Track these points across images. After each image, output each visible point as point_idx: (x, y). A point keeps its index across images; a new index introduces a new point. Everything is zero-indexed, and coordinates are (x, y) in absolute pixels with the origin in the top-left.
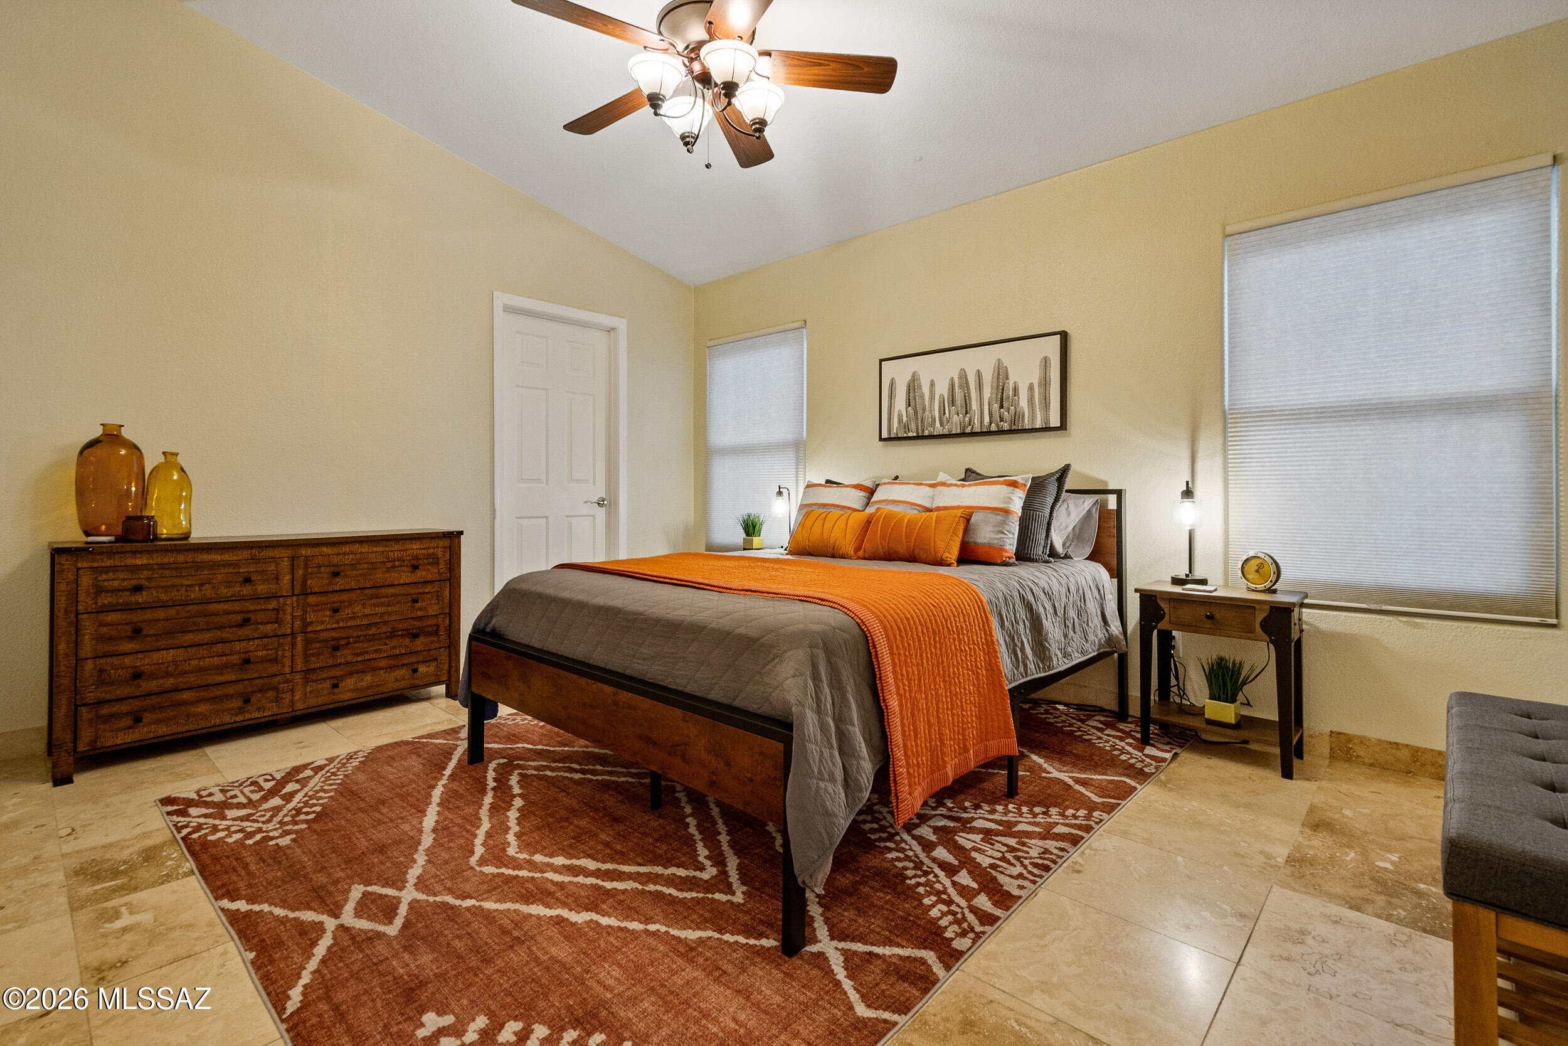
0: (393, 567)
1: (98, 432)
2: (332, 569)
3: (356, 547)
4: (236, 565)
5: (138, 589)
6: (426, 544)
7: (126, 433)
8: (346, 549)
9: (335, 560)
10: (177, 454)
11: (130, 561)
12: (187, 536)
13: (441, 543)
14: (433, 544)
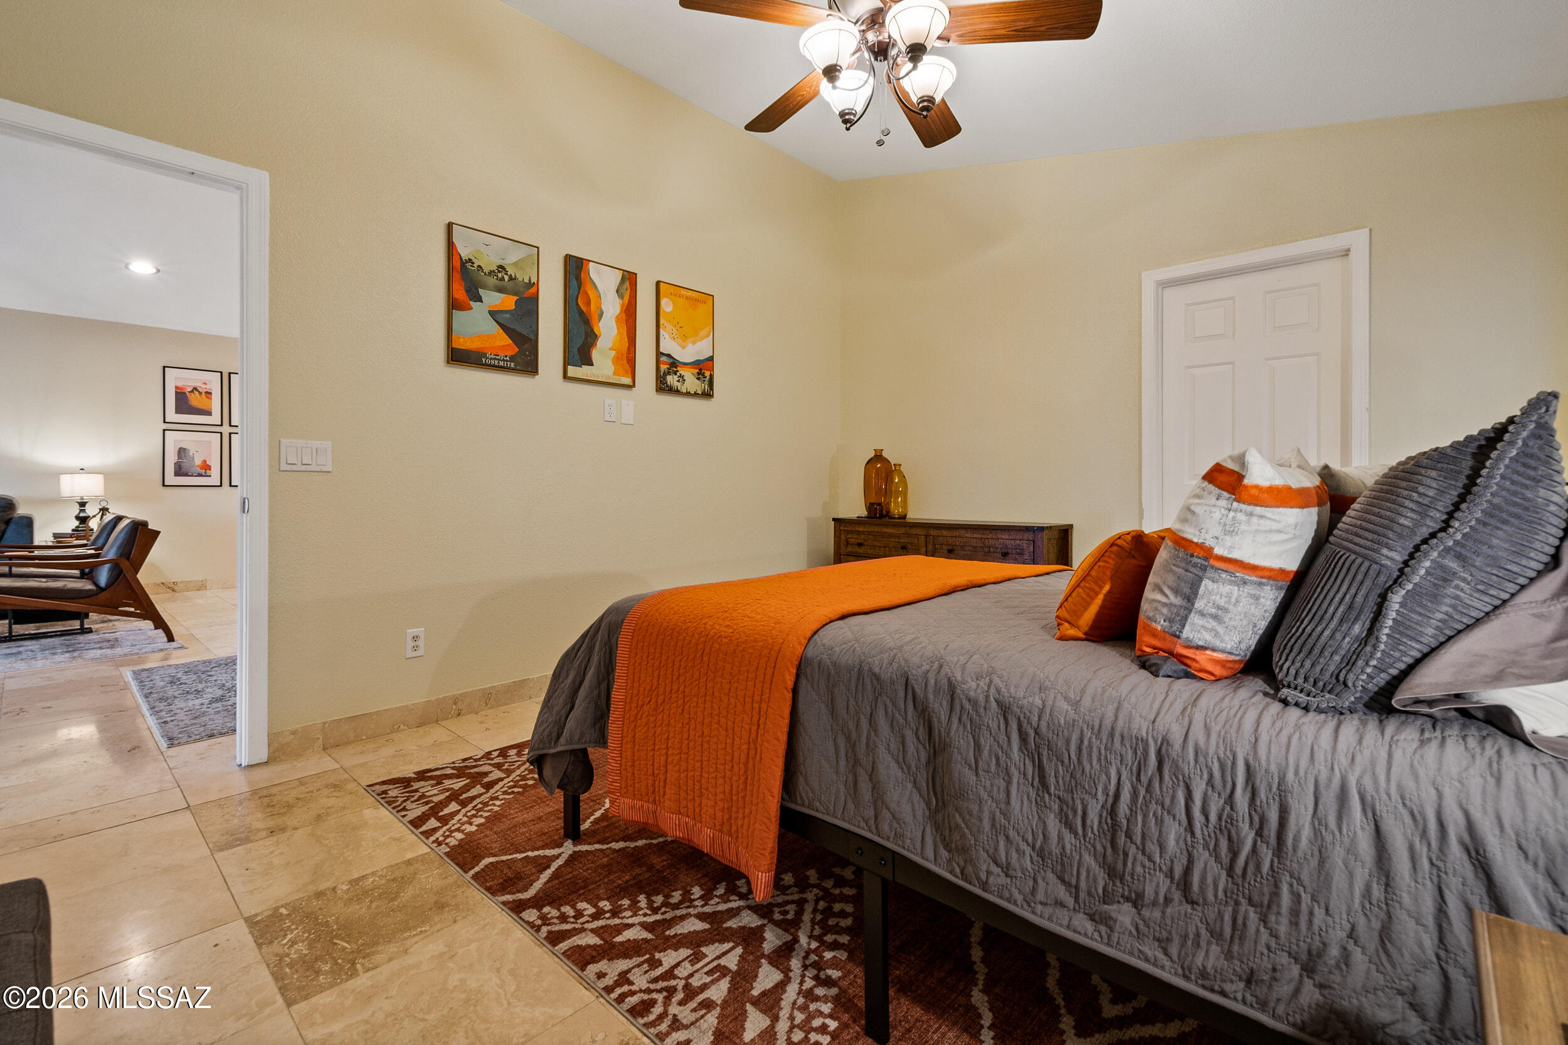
0: (989, 552)
1: (872, 454)
2: (950, 548)
3: (962, 532)
4: (898, 537)
5: (860, 545)
6: (1013, 535)
7: (884, 454)
8: (956, 533)
9: (951, 541)
10: (900, 465)
11: (858, 529)
12: (904, 517)
13: (1027, 536)
14: (1019, 536)
